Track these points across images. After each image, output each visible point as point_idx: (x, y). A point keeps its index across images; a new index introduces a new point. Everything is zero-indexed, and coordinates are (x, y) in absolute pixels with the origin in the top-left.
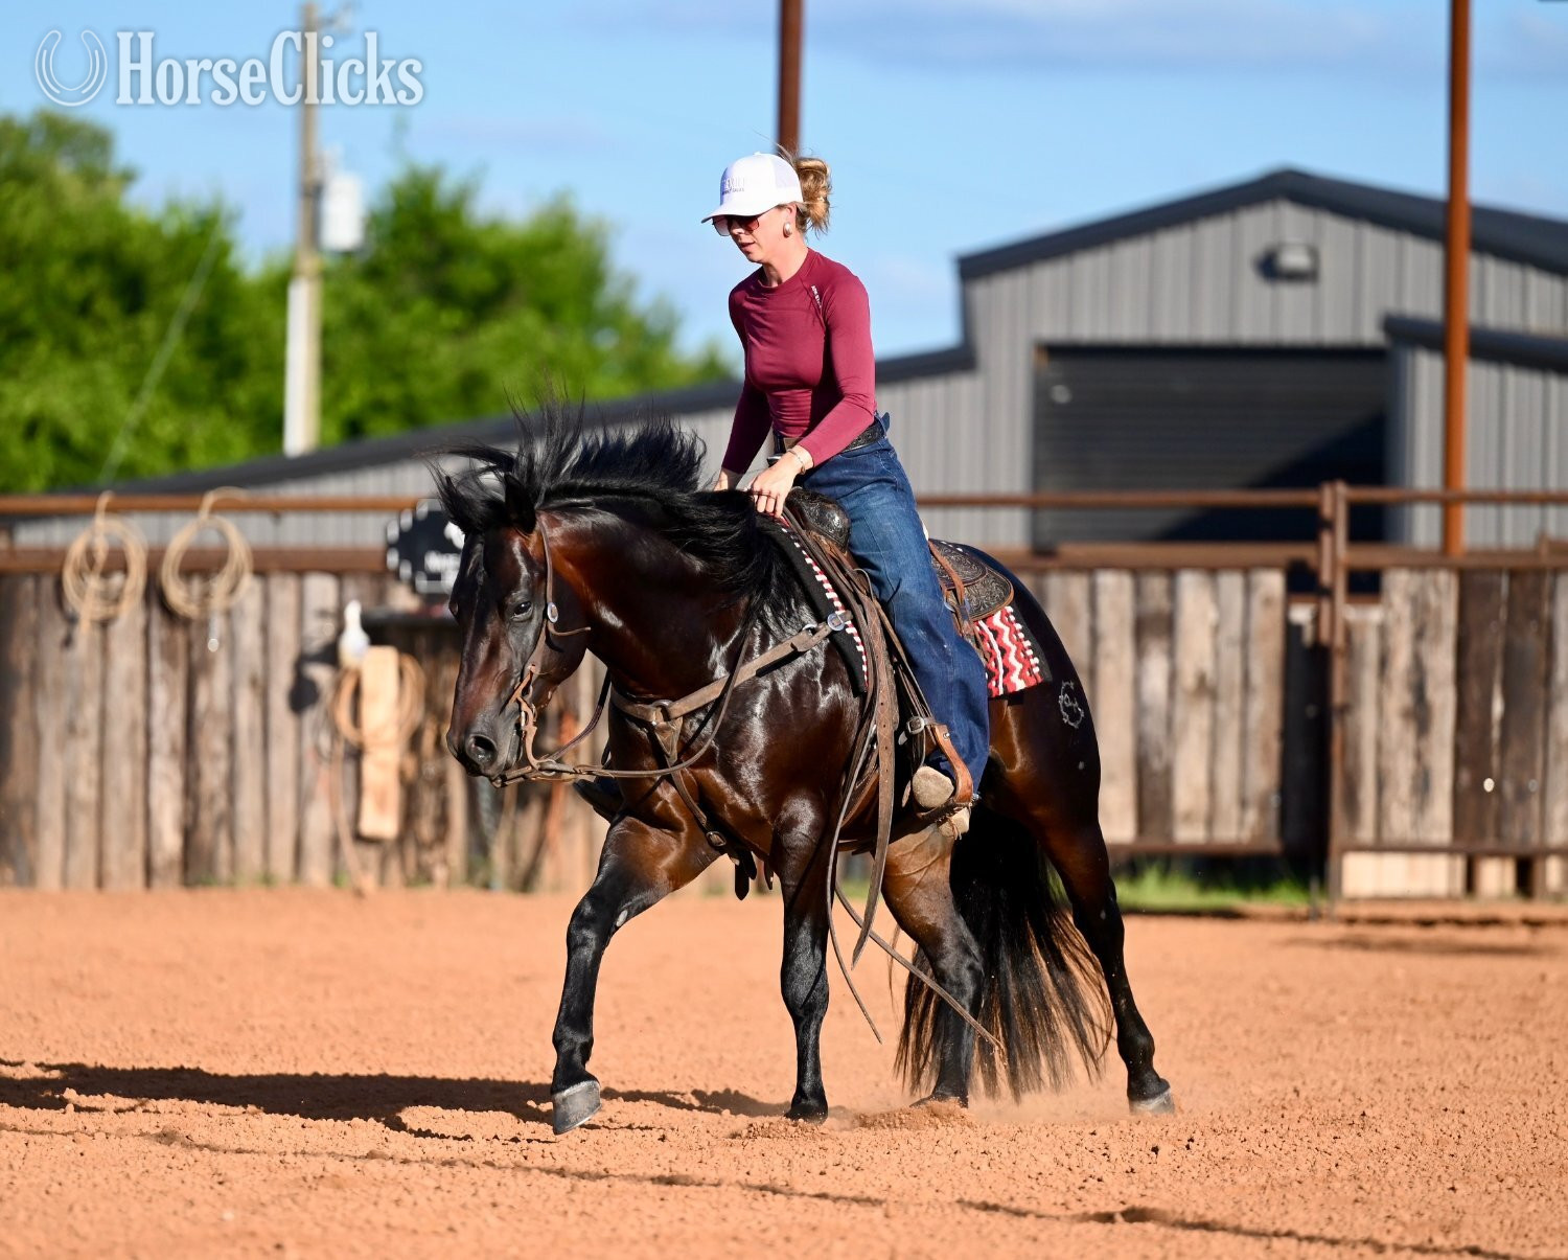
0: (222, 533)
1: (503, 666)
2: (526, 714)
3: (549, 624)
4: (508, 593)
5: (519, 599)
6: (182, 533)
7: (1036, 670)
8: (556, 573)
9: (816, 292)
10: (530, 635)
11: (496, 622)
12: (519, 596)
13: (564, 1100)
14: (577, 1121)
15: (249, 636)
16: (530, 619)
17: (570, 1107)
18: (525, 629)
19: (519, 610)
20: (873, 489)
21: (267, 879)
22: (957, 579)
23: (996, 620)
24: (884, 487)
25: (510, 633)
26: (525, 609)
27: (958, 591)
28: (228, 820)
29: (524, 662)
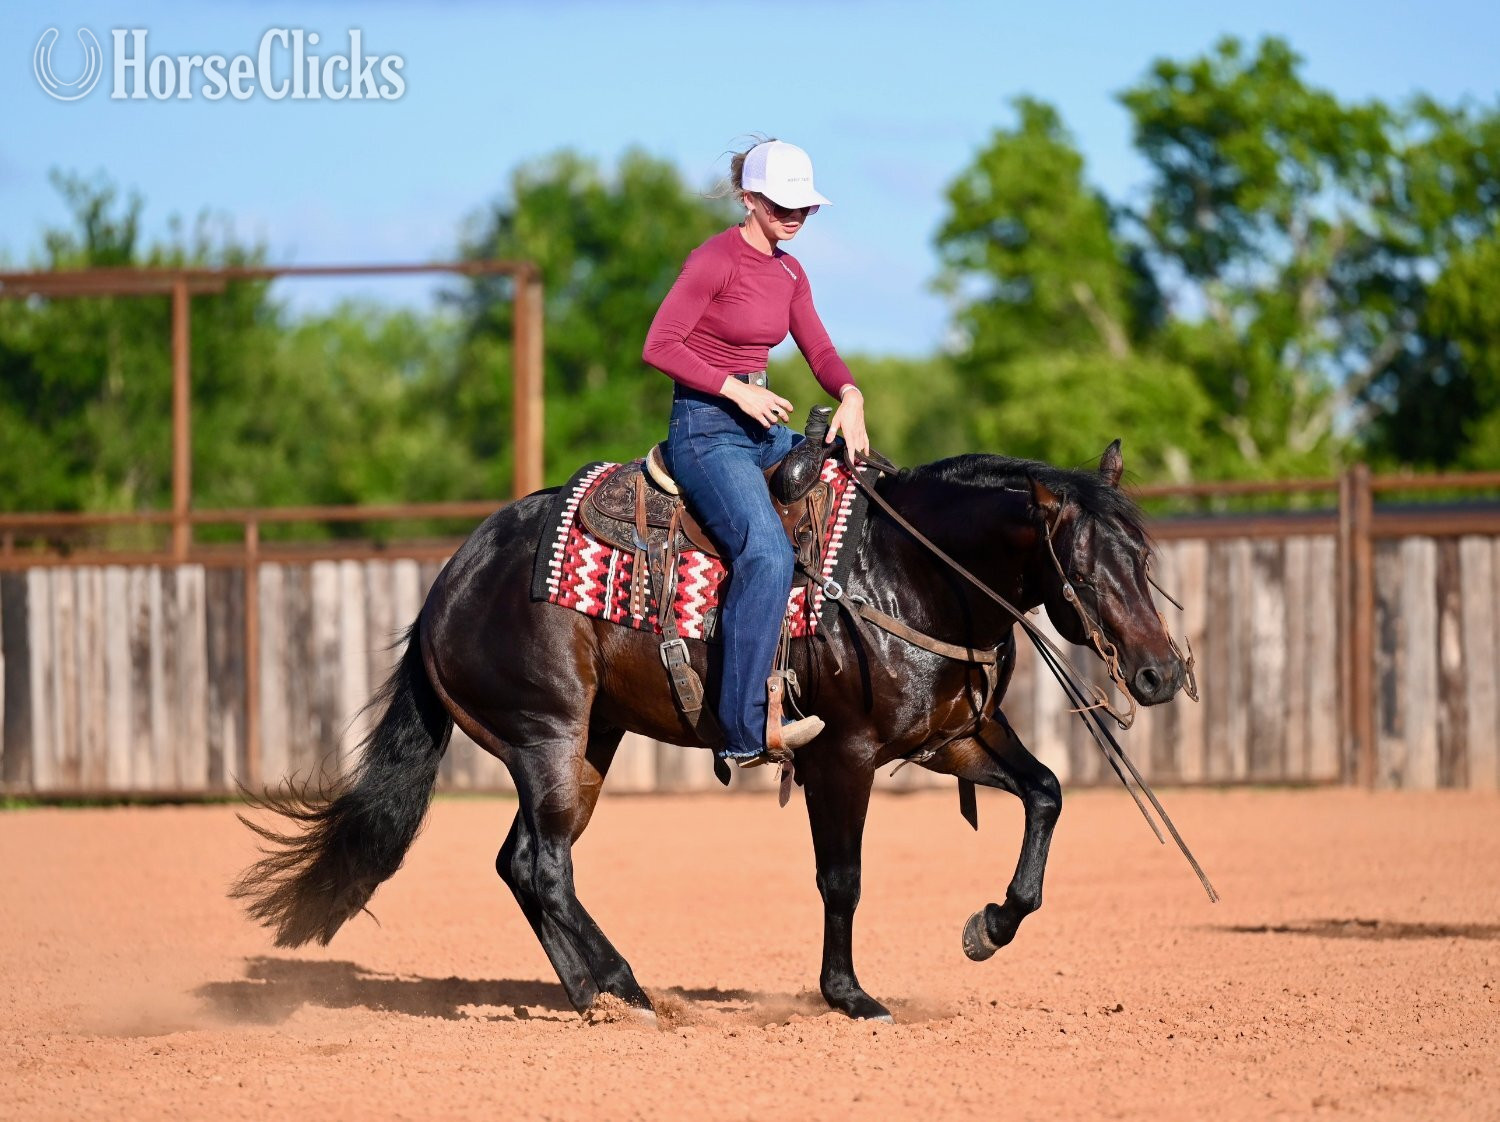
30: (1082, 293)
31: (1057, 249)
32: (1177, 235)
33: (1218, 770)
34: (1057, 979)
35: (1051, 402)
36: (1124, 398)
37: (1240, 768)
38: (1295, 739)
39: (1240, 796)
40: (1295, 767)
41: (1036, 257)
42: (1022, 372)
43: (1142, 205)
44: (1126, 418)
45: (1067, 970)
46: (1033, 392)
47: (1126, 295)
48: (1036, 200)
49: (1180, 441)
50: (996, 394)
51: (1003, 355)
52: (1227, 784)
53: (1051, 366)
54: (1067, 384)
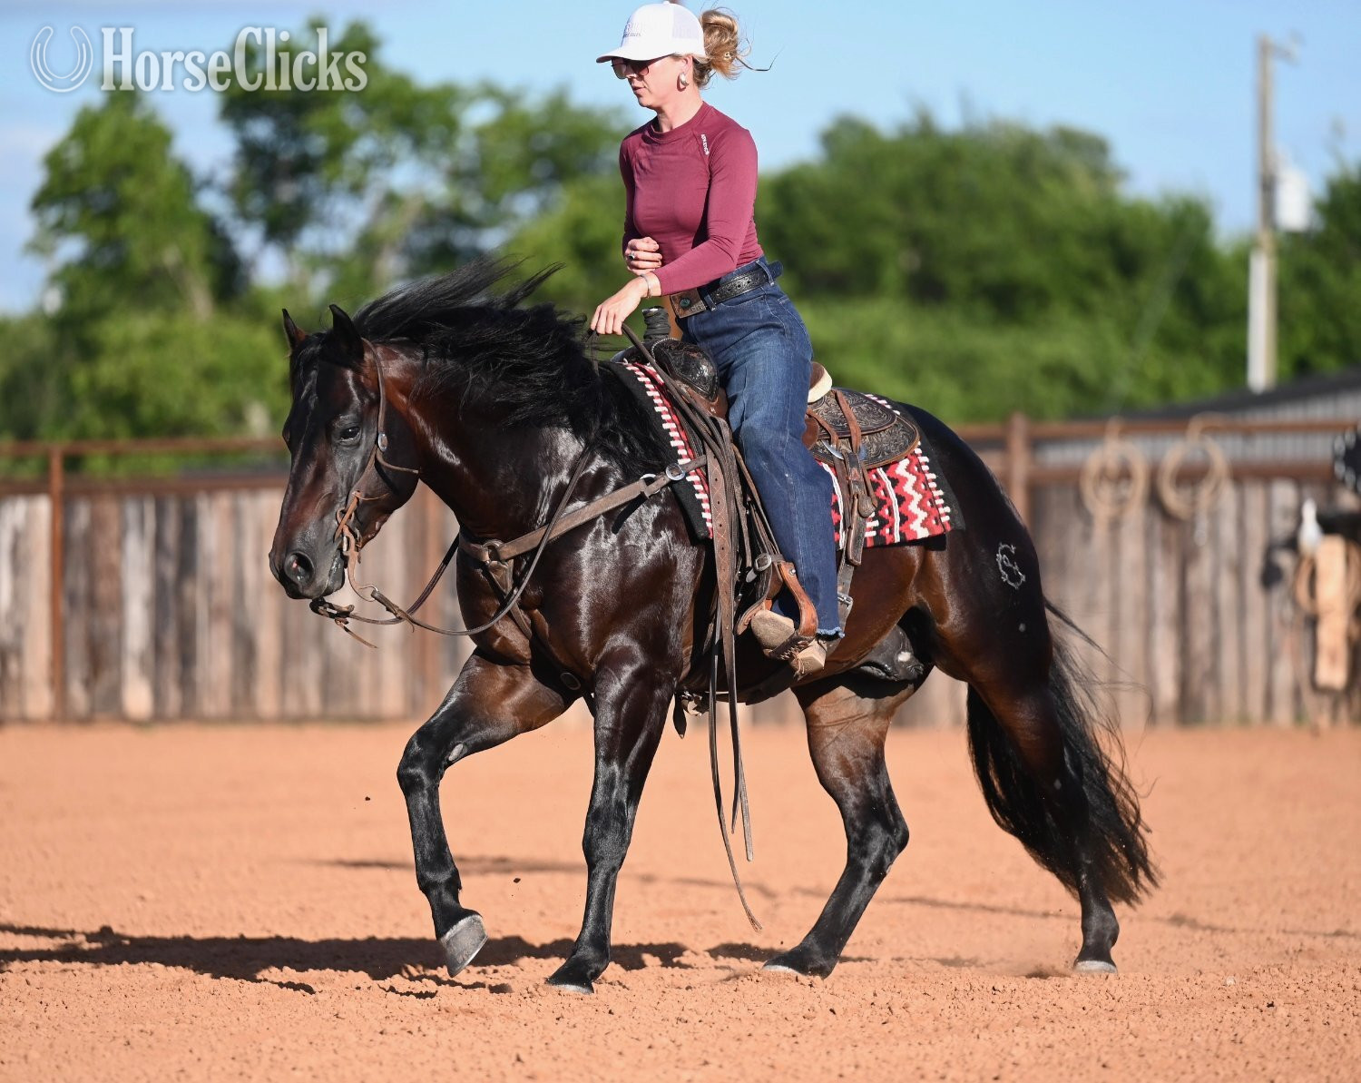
0: (1205, 453)
1: (328, 489)
2: (348, 539)
3: (378, 451)
4: (336, 417)
5: (347, 422)
6: (1175, 451)
7: (945, 519)
8: (390, 404)
9: (705, 140)
10: (358, 460)
11: (323, 445)
12: (347, 419)
13: (448, 942)
14: (464, 961)
15: (1228, 530)
16: (358, 445)
17: (455, 948)
18: (353, 453)
19: (346, 434)
20: (759, 335)
21: (1244, 720)
22: (855, 428)
23: (901, 469)
24: (770, 333)
25: (336, 457)
26: (353, 435)
27: (854, 439)
28: (1214, 675)
29: (349, 488)
30: (170, 257)
31: (148, 216)
32: (256, 202)
33: (293, 706)
34: (139, 904)
35: (140, 359)
36: (208, 356)
37: (314, 704)
38: (365, 679)
39: (313, 734)
40: (365, 705)
41: (126, 223)
42: (113, 330)
43: (226, 175)
44: (211, 375)
45: (148, 894)
46: (124, 348)
47: (209, 259)
48: (127, 169)
49: (261, 396)
50: (89, 351)
51: (97, 314)
52: (300, 720)
53: (141, 325)
54: (156, 342)
